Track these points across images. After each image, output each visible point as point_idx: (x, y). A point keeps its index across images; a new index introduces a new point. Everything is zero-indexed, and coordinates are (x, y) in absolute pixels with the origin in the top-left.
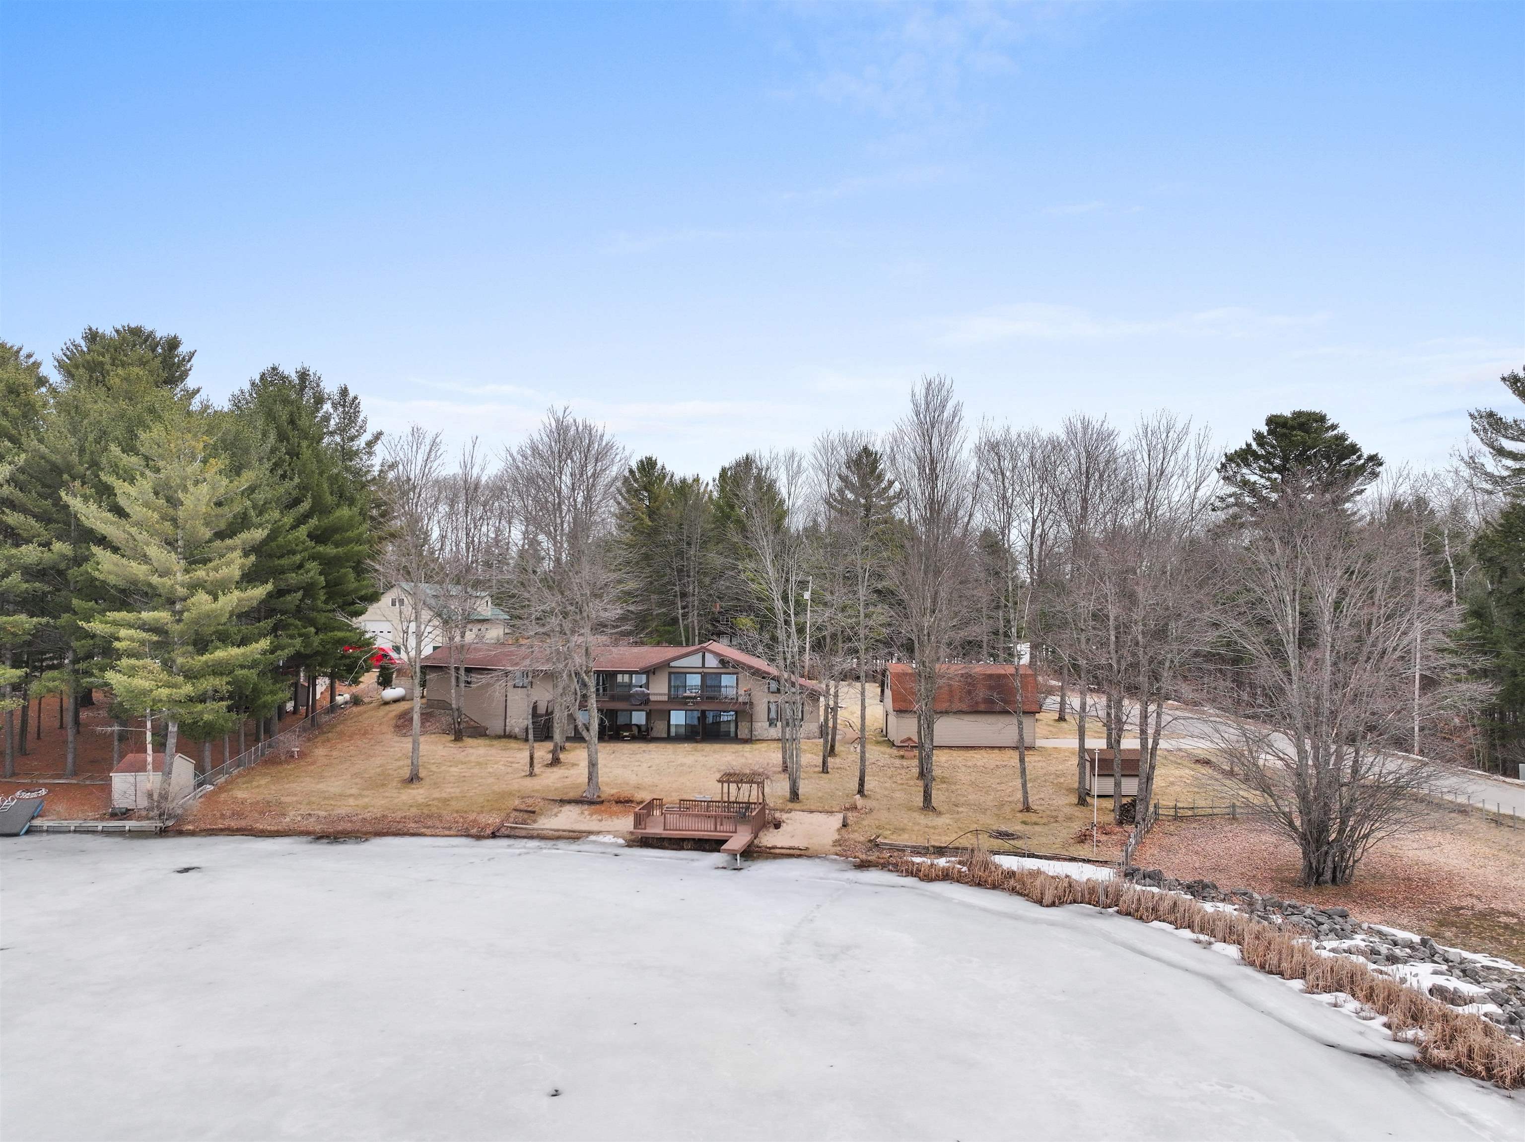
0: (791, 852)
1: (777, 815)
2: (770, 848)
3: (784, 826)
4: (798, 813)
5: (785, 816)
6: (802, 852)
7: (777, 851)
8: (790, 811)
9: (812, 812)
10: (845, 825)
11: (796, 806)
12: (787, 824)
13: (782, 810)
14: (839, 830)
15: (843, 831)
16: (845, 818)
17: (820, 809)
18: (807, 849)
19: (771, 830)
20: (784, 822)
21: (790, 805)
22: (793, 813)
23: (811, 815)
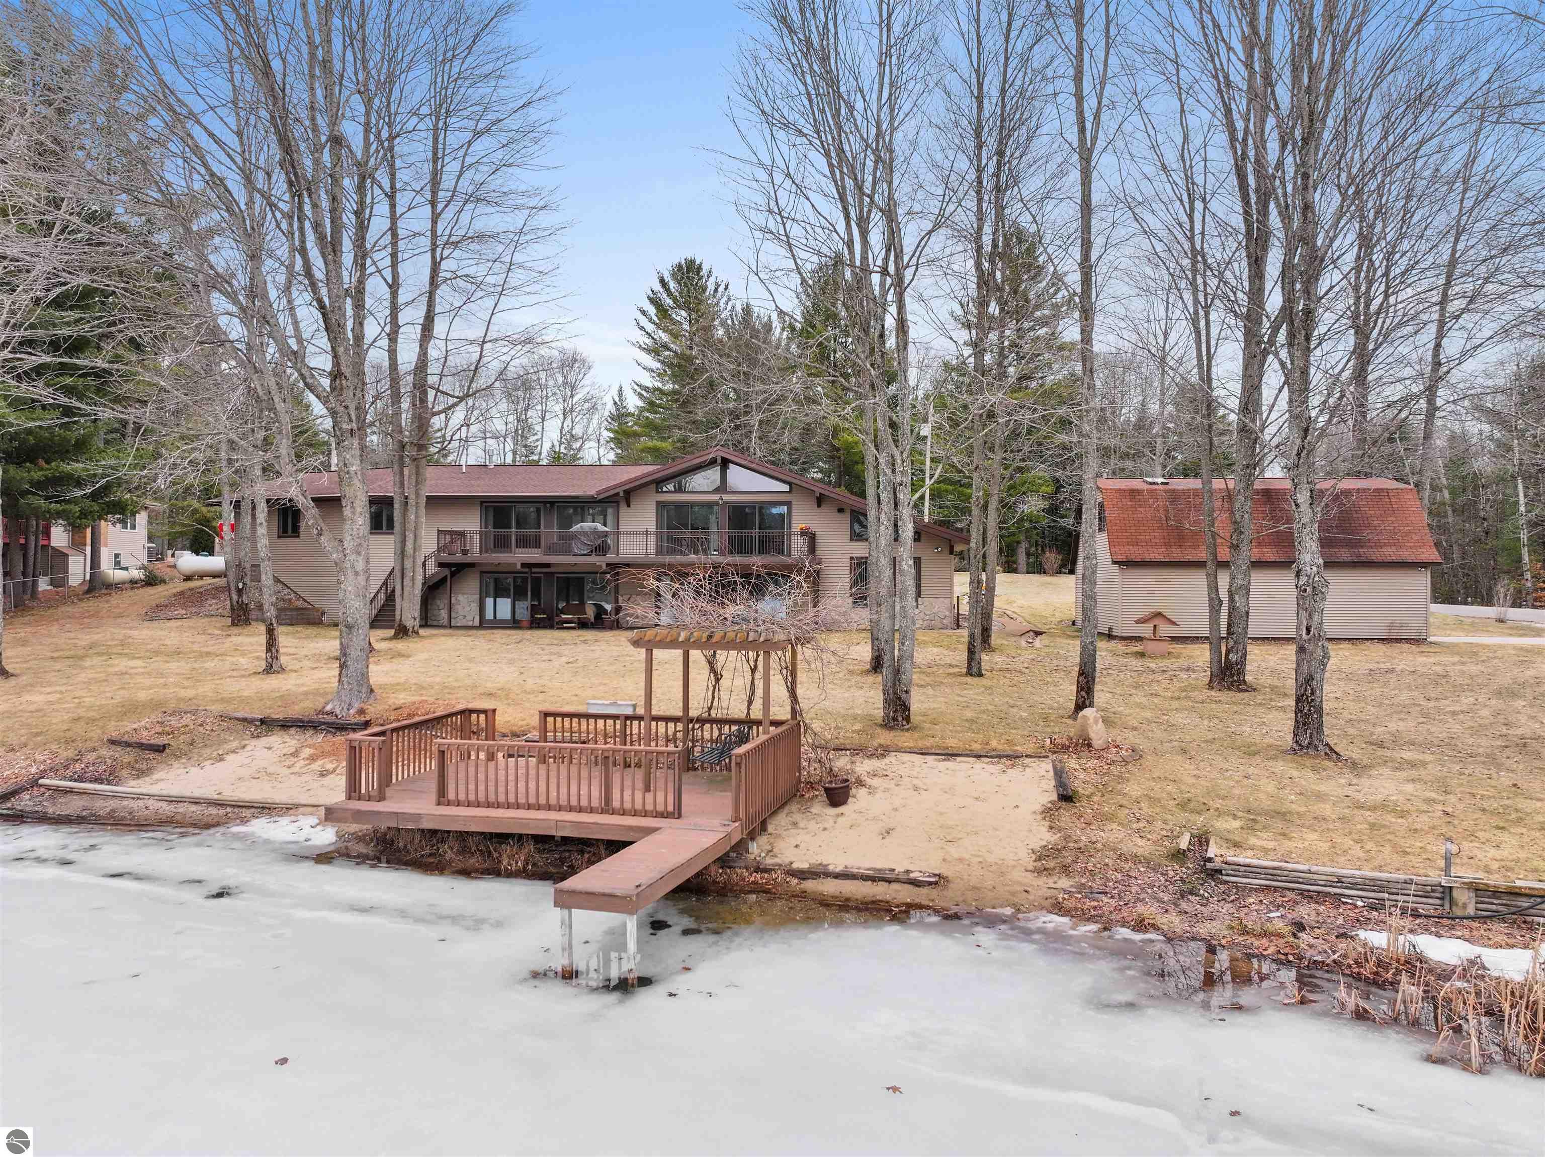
0: (880, 891)
1: (841, 763)
2: (802, 875)
3: (860, 799)
4: (906, 757)
5: (864, 767)
6: (921, 895)
7: (829, 887)
8: (883, 752)
9: (950, 755)
10: (1067, 797)
11: (904, 739)
12: (872, 790)
13: (858, 751)
14: (1048, 812)
15: (1066, 816)
16: (1059, 774)
17: (976, 747)
18: (939, 881)
19: (817, 808)
20: (860, 783)
21: (885, 737)
22: (891, 759)
23: (950, 764)
